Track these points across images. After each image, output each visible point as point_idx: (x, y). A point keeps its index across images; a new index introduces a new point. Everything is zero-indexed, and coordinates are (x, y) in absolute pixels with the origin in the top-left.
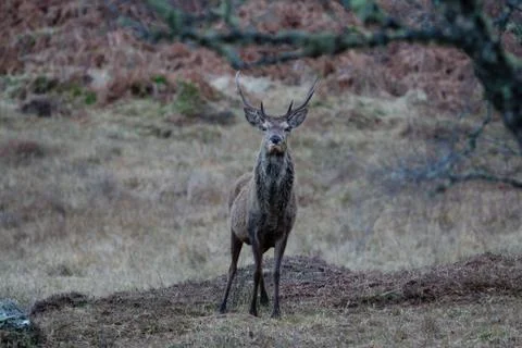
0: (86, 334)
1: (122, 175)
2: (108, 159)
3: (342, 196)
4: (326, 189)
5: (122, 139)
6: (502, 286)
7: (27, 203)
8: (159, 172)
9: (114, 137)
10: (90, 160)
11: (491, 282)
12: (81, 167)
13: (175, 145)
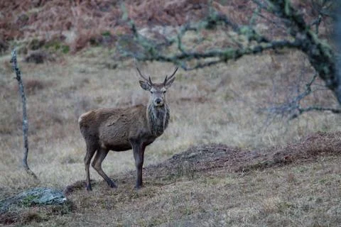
0: (98, 202)
1: (91, 95)
2: (82, 86)
3: (224, 95)
4: (214, 91)
5: (88, 73)
6: (329, 151)
7: (38, 119)
8: (114, 91)
9: (83, 72)
10: (71, 88)
11: (322, 149)
12: (67, 93)
13: (120, 73)
